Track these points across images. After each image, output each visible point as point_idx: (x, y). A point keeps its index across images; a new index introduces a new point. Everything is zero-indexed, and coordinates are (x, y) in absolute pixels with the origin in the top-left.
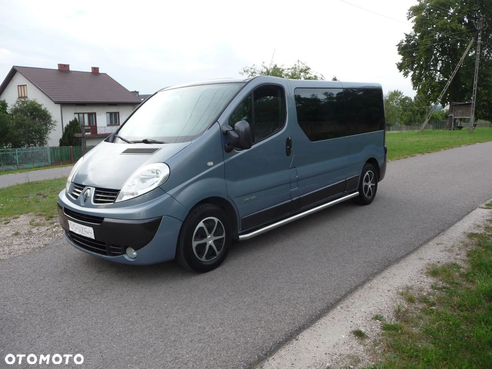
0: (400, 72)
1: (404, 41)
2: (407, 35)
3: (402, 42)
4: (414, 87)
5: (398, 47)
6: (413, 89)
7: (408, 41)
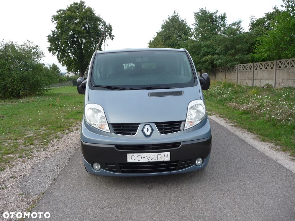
0: (50, 52)
1: (51, 35)
2: (52, 31)
3: (50, 35)
4: (59, 62)
5: (48, 38)
6: (59, 63)
7: (53, 35)
